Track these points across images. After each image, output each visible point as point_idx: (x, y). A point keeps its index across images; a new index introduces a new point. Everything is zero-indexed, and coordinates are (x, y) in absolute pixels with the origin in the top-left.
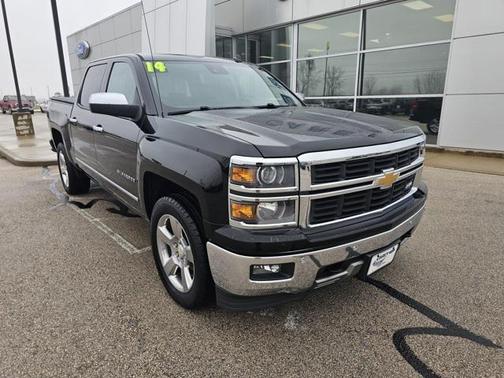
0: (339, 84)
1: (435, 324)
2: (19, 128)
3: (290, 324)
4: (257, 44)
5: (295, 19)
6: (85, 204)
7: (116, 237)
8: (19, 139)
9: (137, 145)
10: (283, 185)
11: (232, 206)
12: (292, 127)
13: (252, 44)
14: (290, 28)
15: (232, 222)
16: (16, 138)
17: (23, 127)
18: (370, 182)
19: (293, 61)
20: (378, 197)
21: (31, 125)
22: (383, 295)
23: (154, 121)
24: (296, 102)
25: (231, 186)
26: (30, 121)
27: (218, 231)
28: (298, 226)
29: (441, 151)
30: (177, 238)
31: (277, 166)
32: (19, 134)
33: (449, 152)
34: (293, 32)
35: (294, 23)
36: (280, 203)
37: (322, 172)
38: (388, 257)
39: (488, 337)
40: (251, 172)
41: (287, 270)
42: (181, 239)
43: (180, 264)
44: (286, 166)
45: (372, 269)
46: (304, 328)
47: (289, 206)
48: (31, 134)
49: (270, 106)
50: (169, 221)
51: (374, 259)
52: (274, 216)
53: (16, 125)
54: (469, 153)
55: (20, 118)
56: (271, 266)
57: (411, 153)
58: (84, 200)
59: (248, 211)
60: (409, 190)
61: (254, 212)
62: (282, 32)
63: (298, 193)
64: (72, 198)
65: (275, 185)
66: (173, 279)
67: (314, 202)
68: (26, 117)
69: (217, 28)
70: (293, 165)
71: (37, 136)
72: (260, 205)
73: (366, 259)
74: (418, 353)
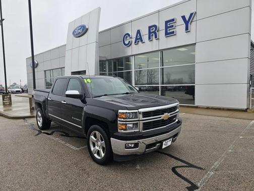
0: (154, 77)
1: (186, 165)
2: (5, 102)
3: (138, 167)
4: (117, 63)
5: (133, 54)
6: (50, 133)
7: (68, 145)
8: (4, 107)
9: (83, 108)
10: (134, 118)
11: (119, 125)
12: (134, 100)
13: (115, 63)
14: (131, 57)
15: (119, 131)
16: (2, 107)
17: (7, 101)
18: (160, 117)
19: (133, 70)
20: (163, 122)
21: (11, 100)
22: (169, 158)
23: (87, 99)
24: (136, 91)
25: (119, 119)
26: (10, 98)
27: (114, 134)
28: (139, 131)
29: (197, 107)
30: (98, 140)
31: (132, 113)
32: (4, 104)
33: (200, 108)
34: (132, 59)
35: (133, 55)
36: (133, 124)
37: (146, 114)
38: (169, 143)
39: (202, 167)
40: (125, 114)
41: (136, 145)
42: (100, 140)
43: (98, 149)
44: (134, 112)
45: (164, 147)
46: (143, 168)
47: (136, 125)
48: (10, 104)
49: (127, 93)
50: (95, 133)
51: (164, 143)
52: (131, 128)
53: (3, 100)
54: (208, 108)
55: (6, 97)
56: (131, 144)
57: (174, 108)
58: (49, 132)
59: (124, 127)
60: (175, 120)
61: (126, 127)
62: (128, 59)
63: (139, 121)
64: (43, 131)
65: (132, 118)
66: (96, 155)
67: (143, 123)
68: (8, 96)
69: (100, 57)
70: (137, 112)
71: (13, 105)
72: (128, 125)
73: (161, 142)
74: (180, 173)
